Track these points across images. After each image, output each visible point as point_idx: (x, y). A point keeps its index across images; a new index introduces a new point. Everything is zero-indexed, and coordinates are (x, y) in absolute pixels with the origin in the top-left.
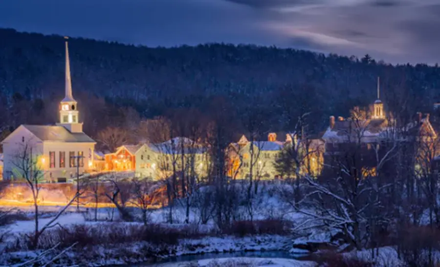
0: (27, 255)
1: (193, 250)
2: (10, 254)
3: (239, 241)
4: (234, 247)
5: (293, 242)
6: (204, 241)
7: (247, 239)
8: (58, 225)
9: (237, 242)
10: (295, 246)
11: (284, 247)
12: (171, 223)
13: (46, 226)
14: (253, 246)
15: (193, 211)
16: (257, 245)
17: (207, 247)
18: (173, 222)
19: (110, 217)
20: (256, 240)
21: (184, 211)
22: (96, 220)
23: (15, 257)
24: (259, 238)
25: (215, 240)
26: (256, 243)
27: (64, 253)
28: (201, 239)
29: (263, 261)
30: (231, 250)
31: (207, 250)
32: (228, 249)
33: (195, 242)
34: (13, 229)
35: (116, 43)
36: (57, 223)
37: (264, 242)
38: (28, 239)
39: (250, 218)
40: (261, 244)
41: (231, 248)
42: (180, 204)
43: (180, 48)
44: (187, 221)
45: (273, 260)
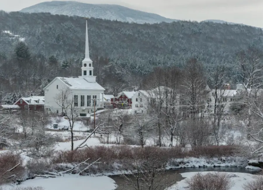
0: (67, 166)
1: (178, 165)
2: (56, 165)
3: (209, 160)
4: (206, 164)
5: (248, 161)
6: (185, 160)
7: (216, 159)
8: (86, 146)
9: (208, 161)
10: (250, 164)
11: (241, 164)
12: (160, 146)
13: (78, 147)
14: (220, 163)
15: (175, 138)
16: (222, 163)
17: (188, 164)
18: (161, 146)
19: (117, 141)
20: (221, 160)
21: (169, 138)
22: (108, 143)
23: (60, 166)
24: (224, 158)
25: (193, 159)
26: (222, 161)
27: (91, 165)
28: (183, 158)
29: (230, 174)
30: (204, 166)
31: (188, 166)
32: (202, 165)
33: (179, 160)
34: (56, 148)
35: (116, 20)
36: (86, 145)
37: (227, 161)
38: (67, 155)
39: (217, 144)
40: (226, 162)
41: (204, 164)
42: (166, 133)
43: (160, 24)
44: (171, 145)
45: (236, 173)
